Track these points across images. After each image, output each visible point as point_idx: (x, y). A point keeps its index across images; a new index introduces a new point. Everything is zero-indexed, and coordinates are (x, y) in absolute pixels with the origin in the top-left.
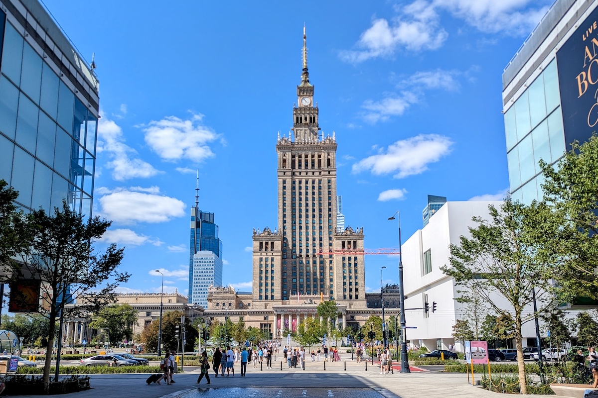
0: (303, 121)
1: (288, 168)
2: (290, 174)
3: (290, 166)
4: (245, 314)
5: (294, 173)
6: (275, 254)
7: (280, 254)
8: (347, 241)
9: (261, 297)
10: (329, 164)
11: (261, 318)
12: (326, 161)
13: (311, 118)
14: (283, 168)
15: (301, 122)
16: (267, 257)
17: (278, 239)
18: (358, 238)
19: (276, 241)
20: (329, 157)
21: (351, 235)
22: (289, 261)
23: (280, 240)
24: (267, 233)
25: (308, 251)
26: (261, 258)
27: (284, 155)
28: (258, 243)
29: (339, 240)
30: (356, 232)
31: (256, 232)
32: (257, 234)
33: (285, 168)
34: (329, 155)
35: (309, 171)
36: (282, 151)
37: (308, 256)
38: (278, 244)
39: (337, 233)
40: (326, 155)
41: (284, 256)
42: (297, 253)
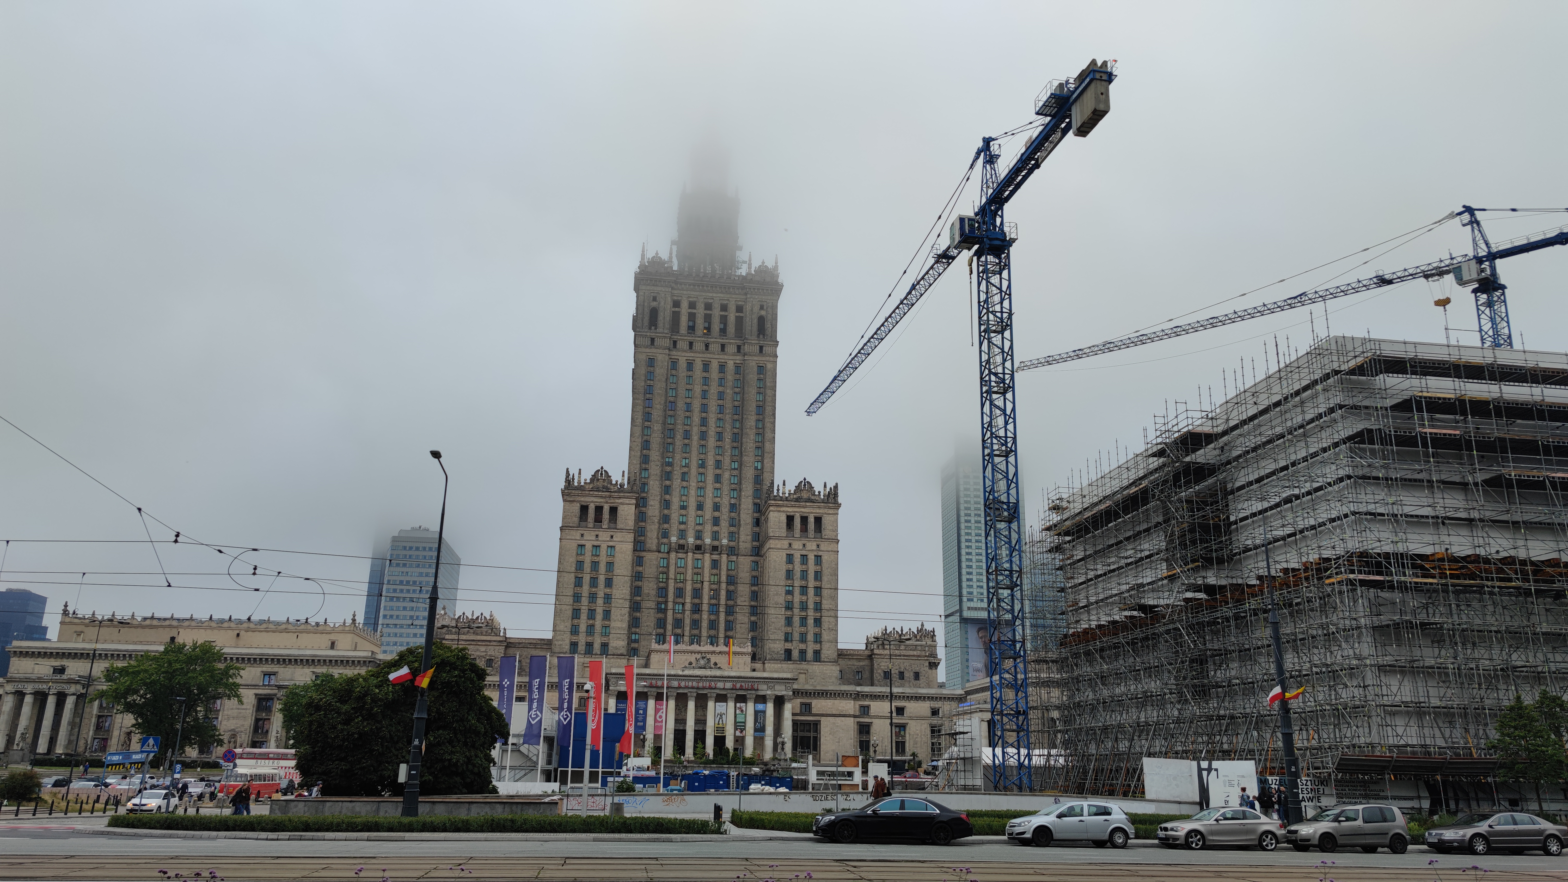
1: (661, 330)
2: (667, 343)
3: (667, 326)
5: (675, 343)
6: (618, 536)
7: (630, 537)
8: (798, 515)
9: (574, 647)
10: (761, 331)
12: (755, 321)
13: (720, 220)
14: (650, 329)
16: (596, 543)
18: (826, 511)
19: (622, 504)
20: (763, 313)
21: (809, 500)
22: (651, 559)
23: (634, 501)
24: (600, 484)
25: (699, 536)
26: (582, 546)
27: (655, 299)
28: (576, 508)
29: (779, 511)
30: (822, 494)
31: (573, 479)
32: (576, 484)
33: (656, 329)
34: (762, 308)
35: (714, 342)
36: (648, 288)
37: (698, 548)
38: (627, 512)
39: (775, 494)
40: (756, 309)
41: (639, 546)
42: (674, 539)
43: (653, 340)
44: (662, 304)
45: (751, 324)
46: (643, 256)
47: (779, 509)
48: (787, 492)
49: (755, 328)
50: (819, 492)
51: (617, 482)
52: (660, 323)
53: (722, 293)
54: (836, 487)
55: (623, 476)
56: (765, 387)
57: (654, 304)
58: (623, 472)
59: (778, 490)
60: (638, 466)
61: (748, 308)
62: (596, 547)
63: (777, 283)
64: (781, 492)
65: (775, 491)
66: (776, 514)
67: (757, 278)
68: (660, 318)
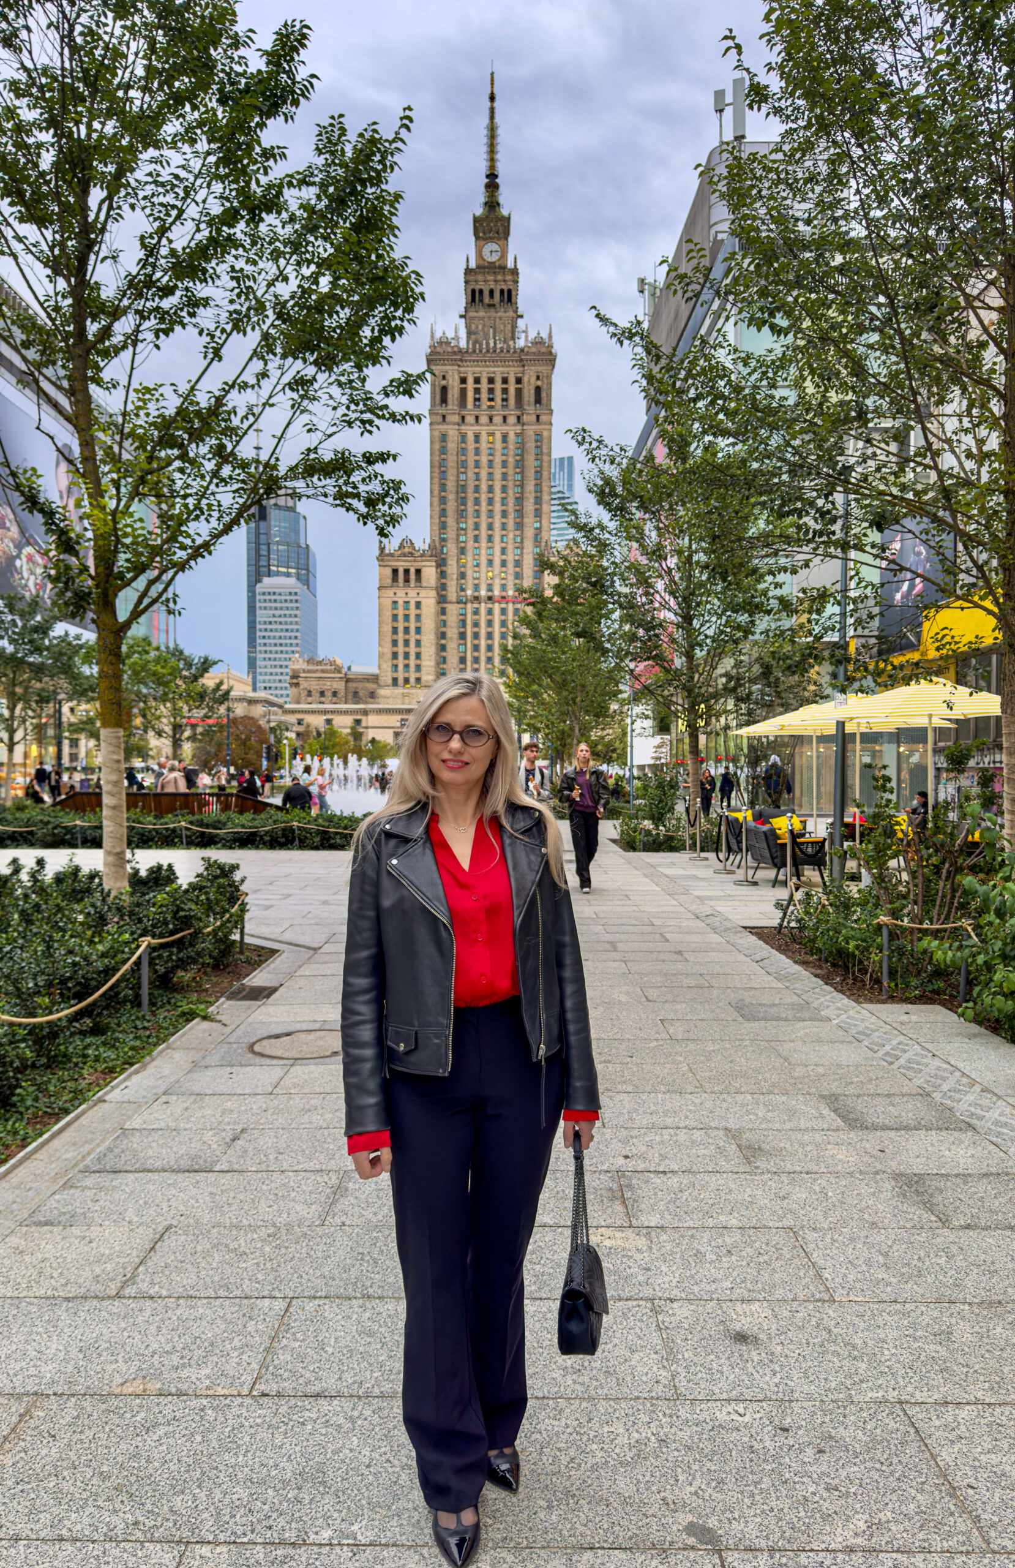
0: (487, 300)
1: (451, 407)
2: (456, 418)
3: (455, 402)
4: (365, 713)
5: (463, 418)
6: (423, 593)
7: (433, 593)
9: (395, 681)
10: (538, 401)
11: (394, 720)
12: (533, 392)
13: (502, 291)
14: (442, 406)
15: (481, 301)
16: (406, 599)
17: (429, 563)
19: (425, 566)
20: (539, 383)
22: (453, 610)
23: (434, 564)
24: (407, 550)
25: (490, 588)
26: (395, 602)
27: (444, 378)
28: (388, 572)
32: (387, 552)
33: (446, 406)
34: (538, 378)
35: (496, 415)
36: (438, 368)
37: (490, 598)
38: (430, 573)
40: (533, 379)
41: (442, 599)
42: (469, 592)
43: (444, 417)
44: (451, 382)
45: (529, 394)
46: (432, 336)
49: (533, 398)
51: (420, 548)
52: (450, 401)
53: (503, 366)
55: (425, 543)
56: (542, 454)
57: (444, 383)
60: (438, 531)
61: (525, 379)
62: (407, 603)
63: (551, 353)
67: (534, 350)
68: (450, 396)
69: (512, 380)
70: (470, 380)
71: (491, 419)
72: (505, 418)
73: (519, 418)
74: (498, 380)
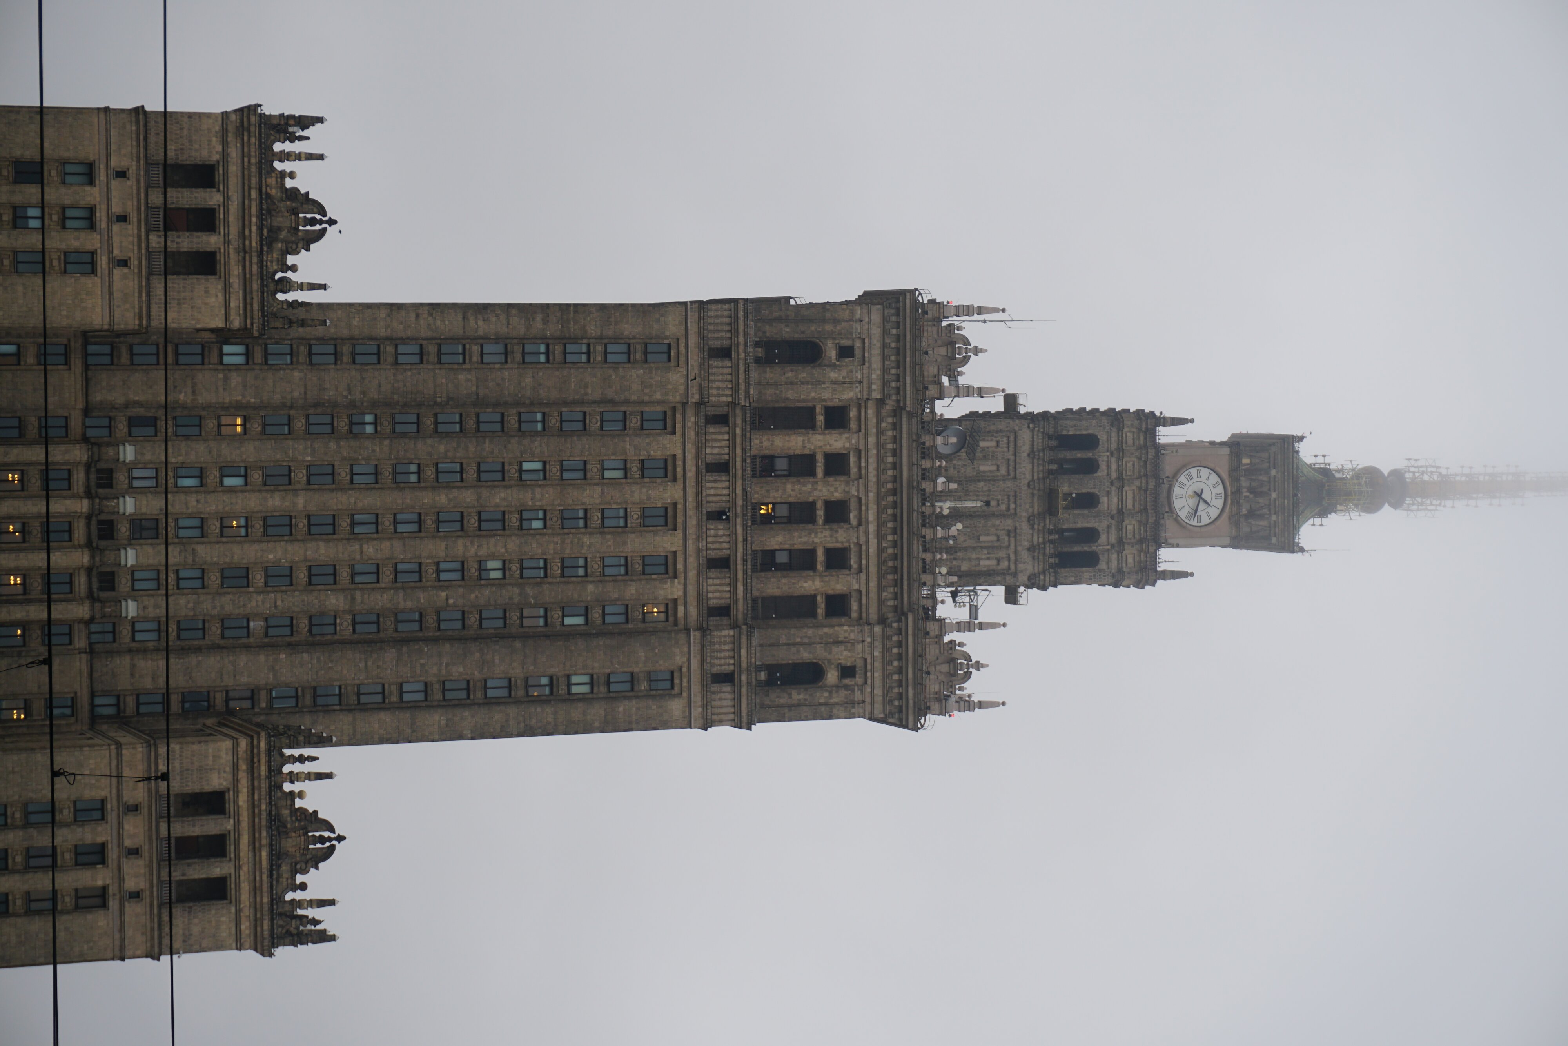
0: (1066, 487)
1: (755, 375)
2: (720, 396)
3: (769, 392)
5: (721, 420)
6: (127, 281)
7: (125, 319)
8: (229, 825)
10: (777, 676)
12: (805, 655)
13: (1091, 535)
14: (757, 344)
15: (1064, 469)
16: (101, 216)
17: (236, 303)
18: (246, 912)
19: (227, 289)
20: (832, 676)
21: (276, 857)
23: (236, 324)
24: (282, 220)
25: (144, 529)
26: (90, 175)
27: (845, 352)
28: (205, 151)
29: (235, 768)
30: (298, 895)
31: (293, 138)
32: (278, 147)
33: (758, 360)
34: (847, 672)
35: (733, 534)
36: (876, 332)
37: (106, 530)
38: (203, 306)
39: (287, 752)
40: (843, 656)
41: (101, 348)
42: (128, 453)
43: (724, 353)
44: (833, 375)
45: (794, 642)
46: (968, 310)
47: (243, 766)
48: (297, 787)
49: (785, 656)
50: (303, 887)
51: (294, 268)
52: (772, 374)
53: (880, 550)
54: (324, 937)
55: (313, 287)
56: (612, 697)
57: (831, 353)
58: (323, 287)
59: (302, 759)
60: (345, 332)
61: (844, 630)
62: (90, 219)
63: (923, 710)
64: (297, 768)
65: (296, 752)
66: (226, 758)
67: (932, 652)
68: (790, 373)
69: (839, 584)
70: (837, 442)
71: (717, 516)
72: (722, 564)
73: (723, 611)
74: (840, 537)
